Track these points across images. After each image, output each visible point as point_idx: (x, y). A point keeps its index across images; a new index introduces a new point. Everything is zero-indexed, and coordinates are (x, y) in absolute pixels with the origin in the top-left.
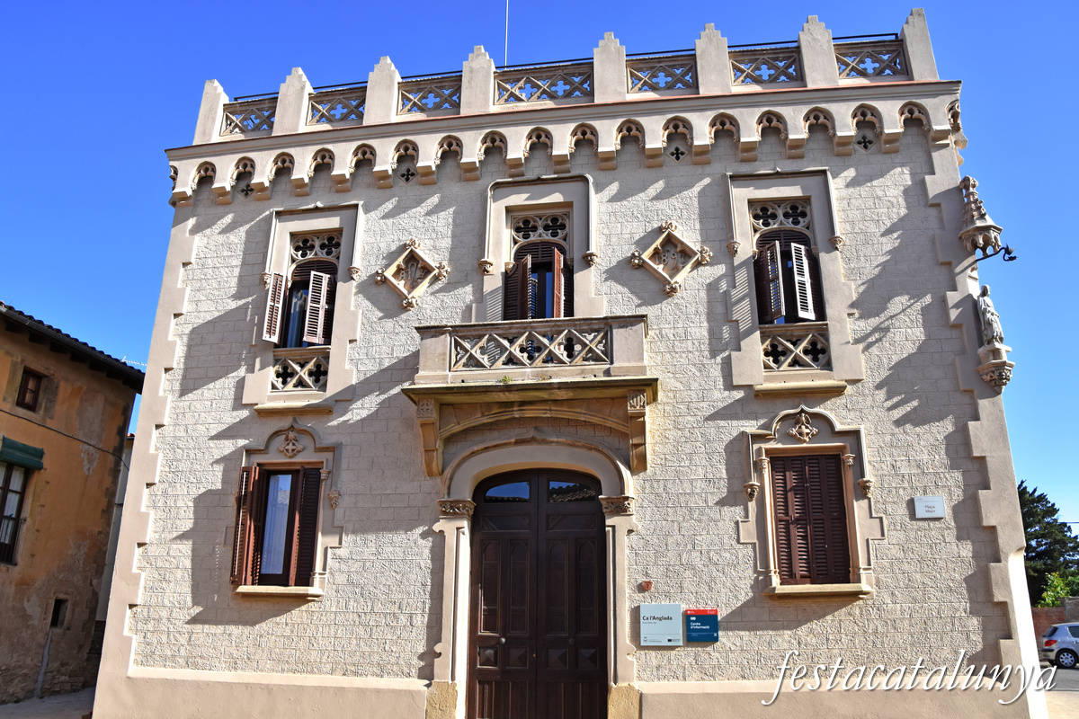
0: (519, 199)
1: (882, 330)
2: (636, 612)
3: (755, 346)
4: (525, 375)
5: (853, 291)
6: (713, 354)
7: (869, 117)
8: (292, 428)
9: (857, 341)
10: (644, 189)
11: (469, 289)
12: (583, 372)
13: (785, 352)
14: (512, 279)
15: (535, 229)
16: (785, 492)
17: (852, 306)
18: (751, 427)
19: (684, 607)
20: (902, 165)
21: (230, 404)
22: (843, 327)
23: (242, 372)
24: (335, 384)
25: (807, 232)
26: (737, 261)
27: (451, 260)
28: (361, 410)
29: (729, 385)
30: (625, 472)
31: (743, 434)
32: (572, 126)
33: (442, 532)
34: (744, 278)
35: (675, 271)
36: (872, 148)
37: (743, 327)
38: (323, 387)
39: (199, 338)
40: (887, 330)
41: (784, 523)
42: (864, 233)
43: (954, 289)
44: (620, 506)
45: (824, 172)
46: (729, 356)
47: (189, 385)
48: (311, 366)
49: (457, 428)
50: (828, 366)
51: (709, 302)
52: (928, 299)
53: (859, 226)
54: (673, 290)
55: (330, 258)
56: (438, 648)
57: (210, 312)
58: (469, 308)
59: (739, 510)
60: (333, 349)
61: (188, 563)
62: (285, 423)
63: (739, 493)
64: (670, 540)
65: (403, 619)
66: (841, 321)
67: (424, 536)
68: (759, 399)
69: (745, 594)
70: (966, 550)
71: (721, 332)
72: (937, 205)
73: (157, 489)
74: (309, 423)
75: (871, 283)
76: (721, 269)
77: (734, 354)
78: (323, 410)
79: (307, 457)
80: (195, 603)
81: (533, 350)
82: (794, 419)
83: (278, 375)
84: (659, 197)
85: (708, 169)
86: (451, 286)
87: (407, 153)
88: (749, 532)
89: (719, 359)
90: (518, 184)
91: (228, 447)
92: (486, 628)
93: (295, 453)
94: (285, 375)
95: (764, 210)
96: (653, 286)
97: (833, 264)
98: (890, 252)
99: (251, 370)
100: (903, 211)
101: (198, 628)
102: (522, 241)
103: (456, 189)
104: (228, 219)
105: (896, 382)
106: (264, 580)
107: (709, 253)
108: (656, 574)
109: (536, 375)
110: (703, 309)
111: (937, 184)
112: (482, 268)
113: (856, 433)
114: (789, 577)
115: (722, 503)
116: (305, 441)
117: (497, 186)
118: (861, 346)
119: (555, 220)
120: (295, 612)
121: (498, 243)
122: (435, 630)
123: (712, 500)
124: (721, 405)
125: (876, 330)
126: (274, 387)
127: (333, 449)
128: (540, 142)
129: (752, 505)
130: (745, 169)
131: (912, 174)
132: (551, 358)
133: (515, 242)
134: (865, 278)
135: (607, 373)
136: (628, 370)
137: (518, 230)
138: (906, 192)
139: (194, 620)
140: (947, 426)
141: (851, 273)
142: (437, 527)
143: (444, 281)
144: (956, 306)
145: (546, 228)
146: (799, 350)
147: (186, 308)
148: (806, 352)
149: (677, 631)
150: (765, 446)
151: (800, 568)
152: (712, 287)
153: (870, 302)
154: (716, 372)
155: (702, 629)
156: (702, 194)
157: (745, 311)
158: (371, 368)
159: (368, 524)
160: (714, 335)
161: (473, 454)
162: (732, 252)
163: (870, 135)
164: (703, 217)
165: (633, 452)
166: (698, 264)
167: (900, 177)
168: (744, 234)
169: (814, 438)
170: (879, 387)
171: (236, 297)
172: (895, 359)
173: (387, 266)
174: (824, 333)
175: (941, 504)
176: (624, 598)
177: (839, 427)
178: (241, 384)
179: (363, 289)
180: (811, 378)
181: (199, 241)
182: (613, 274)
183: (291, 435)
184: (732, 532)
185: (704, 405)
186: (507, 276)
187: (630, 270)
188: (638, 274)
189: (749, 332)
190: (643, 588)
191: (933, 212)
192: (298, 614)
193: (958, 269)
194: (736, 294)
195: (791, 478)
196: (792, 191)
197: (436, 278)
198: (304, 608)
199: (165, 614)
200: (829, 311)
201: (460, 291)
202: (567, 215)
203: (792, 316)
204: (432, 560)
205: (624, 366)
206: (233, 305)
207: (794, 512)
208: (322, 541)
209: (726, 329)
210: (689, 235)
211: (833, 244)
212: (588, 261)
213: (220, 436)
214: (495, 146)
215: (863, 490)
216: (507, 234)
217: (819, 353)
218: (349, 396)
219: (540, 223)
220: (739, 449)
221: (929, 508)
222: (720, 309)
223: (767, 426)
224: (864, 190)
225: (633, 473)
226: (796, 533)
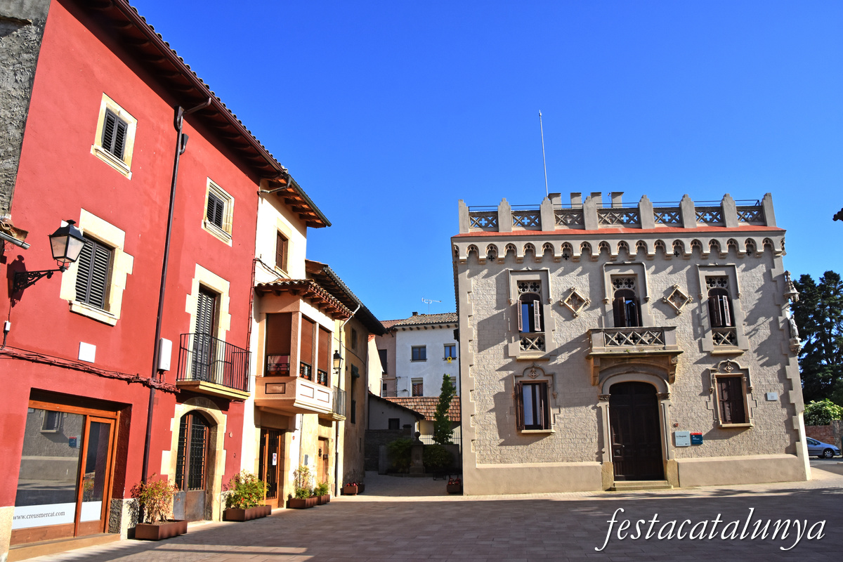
0: (616, 271)
1: (756, 330)
2: (673, 435)
3: (710, 335)
4: (634, 349)
5: (745, 314)
6: (695, 339)
7: (751, 243)
8: (533, 367)
9: (746, 335)
10: (665, 269)
11: (599, 310)
12: (655, 348)
13: (721, 338)
14: (617, 305)
15: (621, 284)
16: (722, 391)
17: (745, 321)
18: (710, 367)
19: (690, 432)
20: (762, 263)
21: (502, 356)
22: (742, 329)
23: (506, 342)
24: (549, 349)
25: (727, 290)
26: (702, 301)
27: (590, 297)
28: (562, 359)
29: (701, 351)
30: (668, 384)
31: (707, 369)
32: (636, 241)
33: (600, 407)
34: (705, 308)
35: (679, 306)
36: (751, 255)
37: (706, 328)
38: (544, 349)
39: (482, 326)
40: (757, 330)
41: (723, 402)
42: (748, 291)
43: (781, 315)
44: (666, 396)
45: (734, 266)
46: (701, 340)
47: (481, 347)
48: (536, 340)
49: (605, 368)
50: (736, 344)
51: (693, 318)
52: (771, 319)
53: (747, 288)
54: (680, 313)
55: (536, 292)
56: (603, 450)
57: (485, 315)
58: (600, 318)
59: (707, 397)
60: (546, 333)
61: (495, 422)
62: (529, 364)
63: (707, 391)
64: (684, 409)
65: (588, 441)
66: (741, 327)
67: (593, 408)
68: (711, 357)
69: (711, 427)
70: (785, 411)
71: (697, 330)
72: (775, 281)
73: (475, 392)
74: (540, 364)
75: (752, 312)
76: (696, 305)
77: (703, 339)
78: (546, 359)
79: (541, 378)
80: (501, 438)
81: (634, 338)
82: (725, 364)
83: (522, 344)
84: (671, 273)
85: (689, 262)
86: (592, 308)
87: (568, 248)
88: (711, 405)
89: (697, 341)
90: (615, 265)
91: (505, 374)
92: (616, 442)
93: (536, 376)
94: (525, 344)
95: (710, 279)
96: (671, 311)
97: (737, 304)
98: (758, 299)
99: (510, 341)
100: (763, 283)
101: (504, 447)
102: (617, 289)
103: (589, 265)
104: (485, 272)
105: (760, 350)
106: (528, 427)
107: (692, 299)
108: (679, 421)
109: (638, 349)
110: (690, 321)
111: (776, 273)
112: (605, 302)
113: (747, 370)
114: (725, 421)
115: (701, 395)
116: (539, 372)
117: (607, 265)
118: (748, 337)
119: (629, 280)
120: (545, 439)
121: (609, 291)
122: (601, 443)
123: (698, 394)
124: (699, 359)
125: (753, 330)
126: (521, 349)
127: (552, 375)
128: (624, 247)
129: (712, 396)
130: (703, 263)
131: (766, 267)
132: (642, 342)
133: (614, 289)
134: (749, 310)
135: (664, 348)
136: (671, 348)
137: (614, 284)
138: (764, 274)
139: (501, 445)
140: (778, 367)
141: (744, 308)
142: (598, 405)
143: (589, 305)
144: (782, 322)
145: (626, 283)
146: (725, 338)
147: (474, 313)
148: (728, 338)
149: (688, 441)
150: (715, 374)
151: (728, 418)
152: (693, 312)
153: (751, 320)
154: (696, 346)
155: (697, 440)
156: (687, 272)
157: (706, 322)
158: (563, 342)
159: (570, 404)
160: (695, 331)
161: (610, 377)
162: (700, 297)
163: (750, 250)
164: (689, 282)
165: (670, 377)
166: (688, 302)
167: (762, 268)
168: (704, 291)
169: (732, 371)
170: (755, 352)
171: (497, 308)
172: (760, 342)
173: (564, 299)
174: (734, 331)
175: (776, 395)
176: (669, 430)
177: (741, 367)
178: (506, 348)
179: (554, 307)
180: (730, 349)
181: (473, 281)
182: (656, 305)
183: (534, 369)
184: (705, 405)
185: (693, 358)
186: (614, 303)
187: (661, 304)
188: (665, 306)
189: (708, 331)
190: (675, 426)
191: (774, 284)
192: (545, 440)
193: (783, 308)
194: (703, 315)
195: (724, 385)
196: (722, 273)
197: (586, 305)
198: (548, 438)
199: (487, 443)
200: (737, 323)
201: (596, 310)
202: (634, 279)
203: (724, 325)
204: (597, 417)
205: (670, 346)
206: (496, 312)
207: (726, 397)
208: (552, 411)
209: (699, 329)
210: (683, 290)
211: (737, 296)
212: (646, 300)
213: (500, 370)
214: (605, 248)
215: (750, 390)
216: (612, 286)
217: (733, 339)
218: (556, 353)
219: (624, 281)
220: (706, 374)
221: (772, 397)
222: (696, 321)
223: (716, 367)
224: (748, 273)
225: (670, 384)
226: (727, 405)
